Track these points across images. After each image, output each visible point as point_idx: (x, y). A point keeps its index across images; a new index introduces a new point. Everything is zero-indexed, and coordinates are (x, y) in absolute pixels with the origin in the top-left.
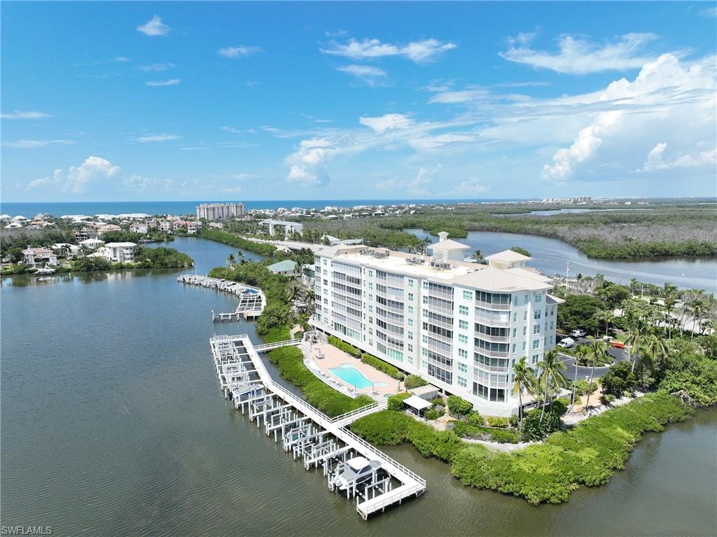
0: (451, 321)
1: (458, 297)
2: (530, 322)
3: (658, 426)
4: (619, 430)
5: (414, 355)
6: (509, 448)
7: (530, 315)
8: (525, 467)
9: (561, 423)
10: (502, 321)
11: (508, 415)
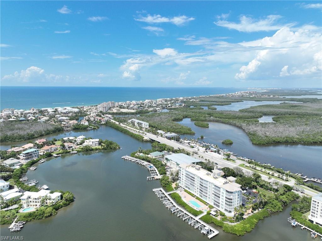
0: (220, 195)
1: (221, 190)
2: (237, 197)
3: (262, 218)
4: (254, 219)
5: (210, 199)
6: (233, 224)
7: (237, 195)
8: (236, 228)
9: (243, 218)
10: (231, 197)
11: (232, 216)
